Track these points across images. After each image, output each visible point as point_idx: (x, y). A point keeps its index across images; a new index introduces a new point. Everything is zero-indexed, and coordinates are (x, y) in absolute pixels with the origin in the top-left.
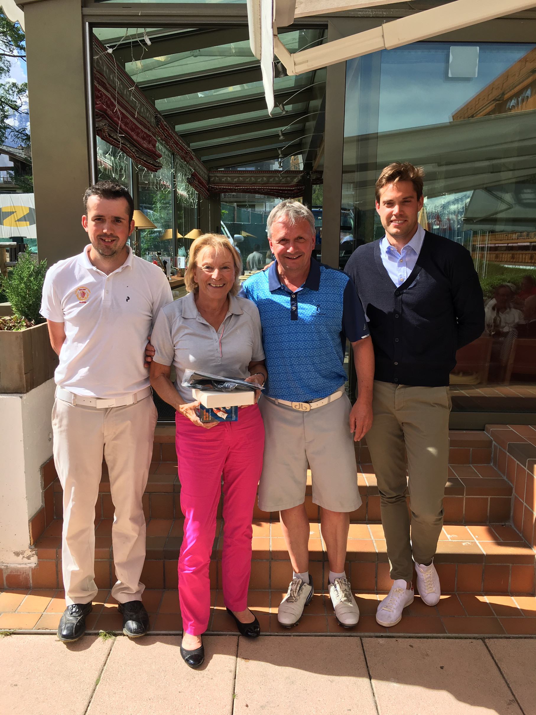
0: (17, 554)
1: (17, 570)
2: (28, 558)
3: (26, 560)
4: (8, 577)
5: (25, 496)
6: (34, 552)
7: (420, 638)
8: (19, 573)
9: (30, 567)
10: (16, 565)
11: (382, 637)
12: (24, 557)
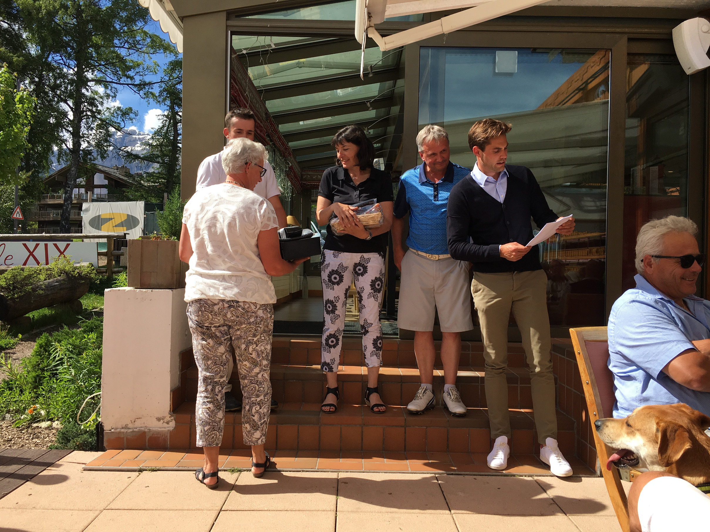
0: (159, 419)
1: (158, 433)
2: (168, 423)
3: (165, 425)
4: (151, 439)
5: (169, 370)
6: (173, 418)
7: (483, 475)
8: (159, 436)
9: (168, 430)
10: (157, 429)
11: (452, 474)
12: (164, 422)
